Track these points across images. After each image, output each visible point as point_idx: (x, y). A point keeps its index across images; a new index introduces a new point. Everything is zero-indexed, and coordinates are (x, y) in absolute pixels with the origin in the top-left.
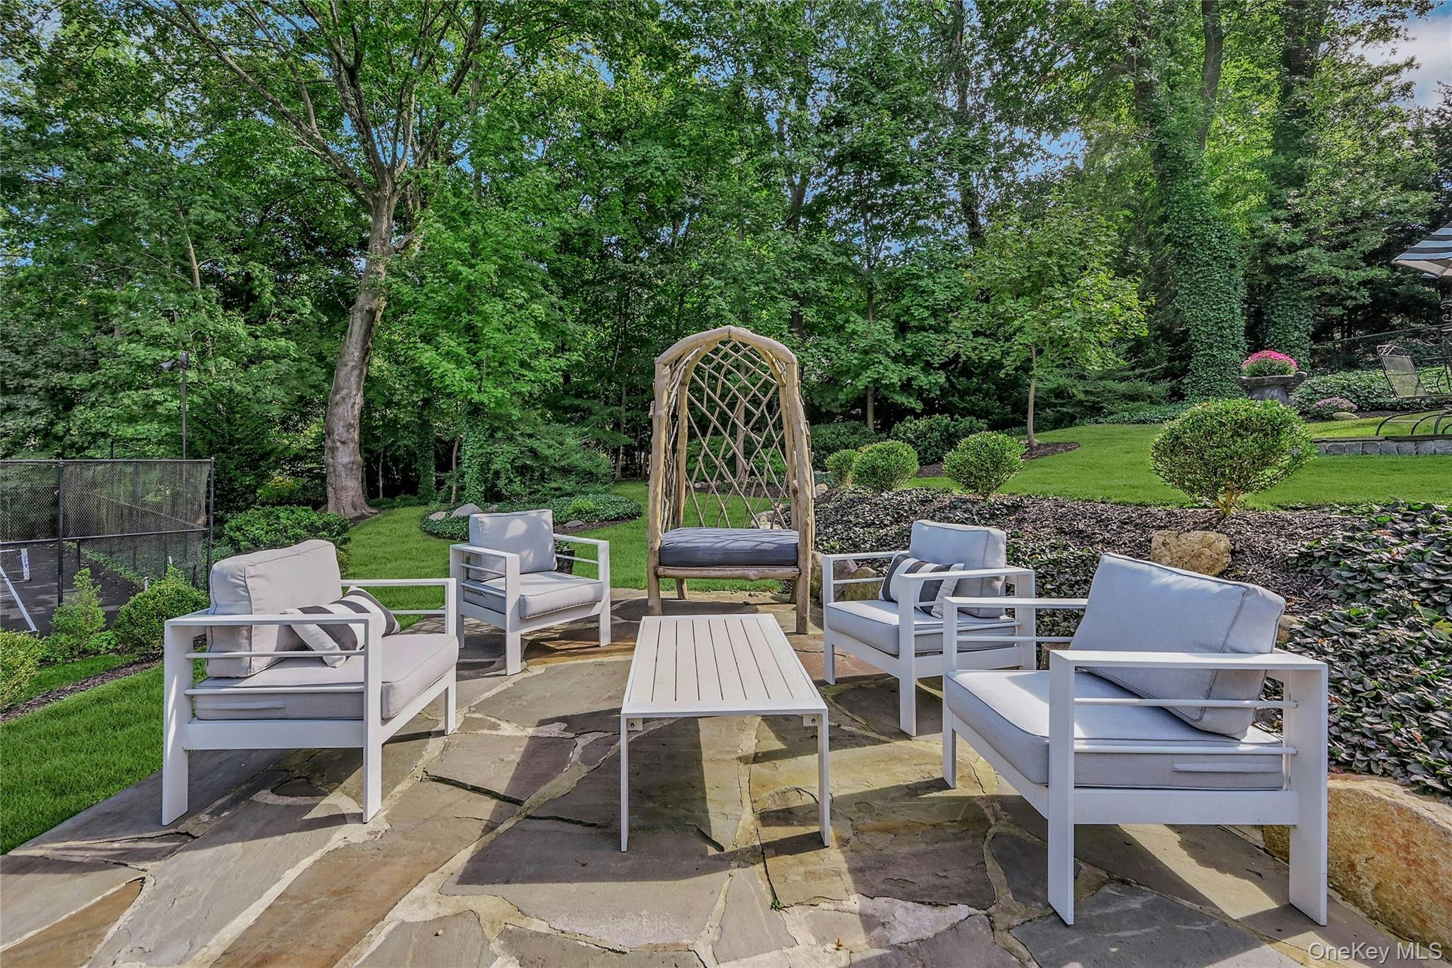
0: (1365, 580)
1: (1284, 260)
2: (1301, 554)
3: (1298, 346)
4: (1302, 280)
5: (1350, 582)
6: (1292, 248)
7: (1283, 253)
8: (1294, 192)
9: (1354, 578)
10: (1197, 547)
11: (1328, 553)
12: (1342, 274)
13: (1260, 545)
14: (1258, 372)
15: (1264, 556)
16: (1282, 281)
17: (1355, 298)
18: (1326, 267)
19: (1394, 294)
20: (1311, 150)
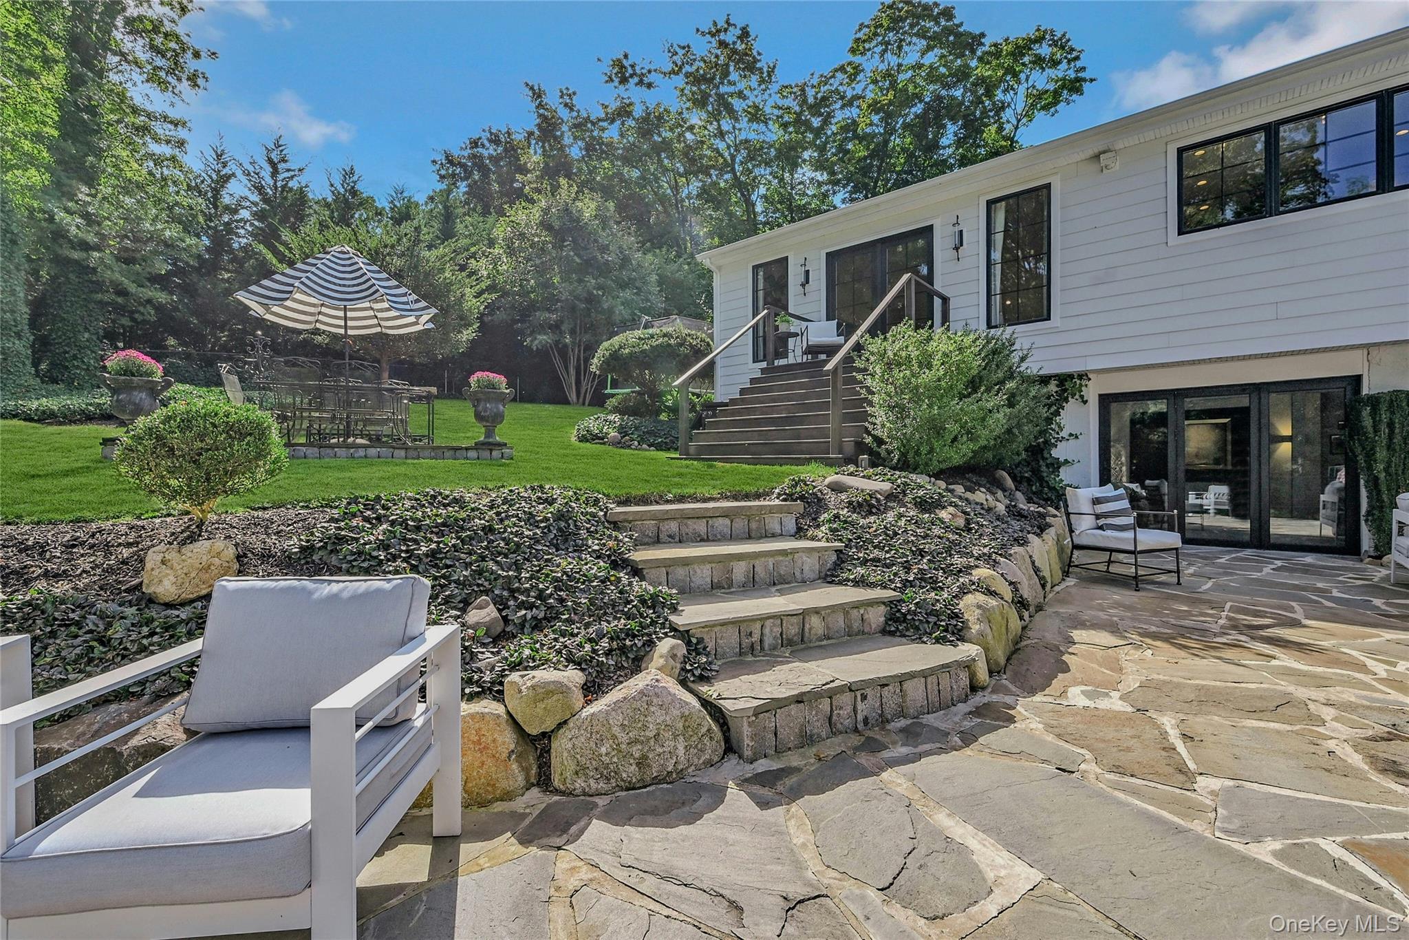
0: (364, 561)
1: (76, 255)
2: (301, 547)
3: (88, 347)
4: (92, 282)
5: (354, 563)
6: (85, 246)
7: (73, 248)
8: (85, 189)
9: (355, 560)
10: (205, 558)
11: (326, 543)
12: (132, 288)
13: (258, 546)
14: (127, 372)
15: (265, 556)
16: (72, 276)
17: (143, 314)
18: (117, 275)
19: (172, 318)
20: (99, 154)
